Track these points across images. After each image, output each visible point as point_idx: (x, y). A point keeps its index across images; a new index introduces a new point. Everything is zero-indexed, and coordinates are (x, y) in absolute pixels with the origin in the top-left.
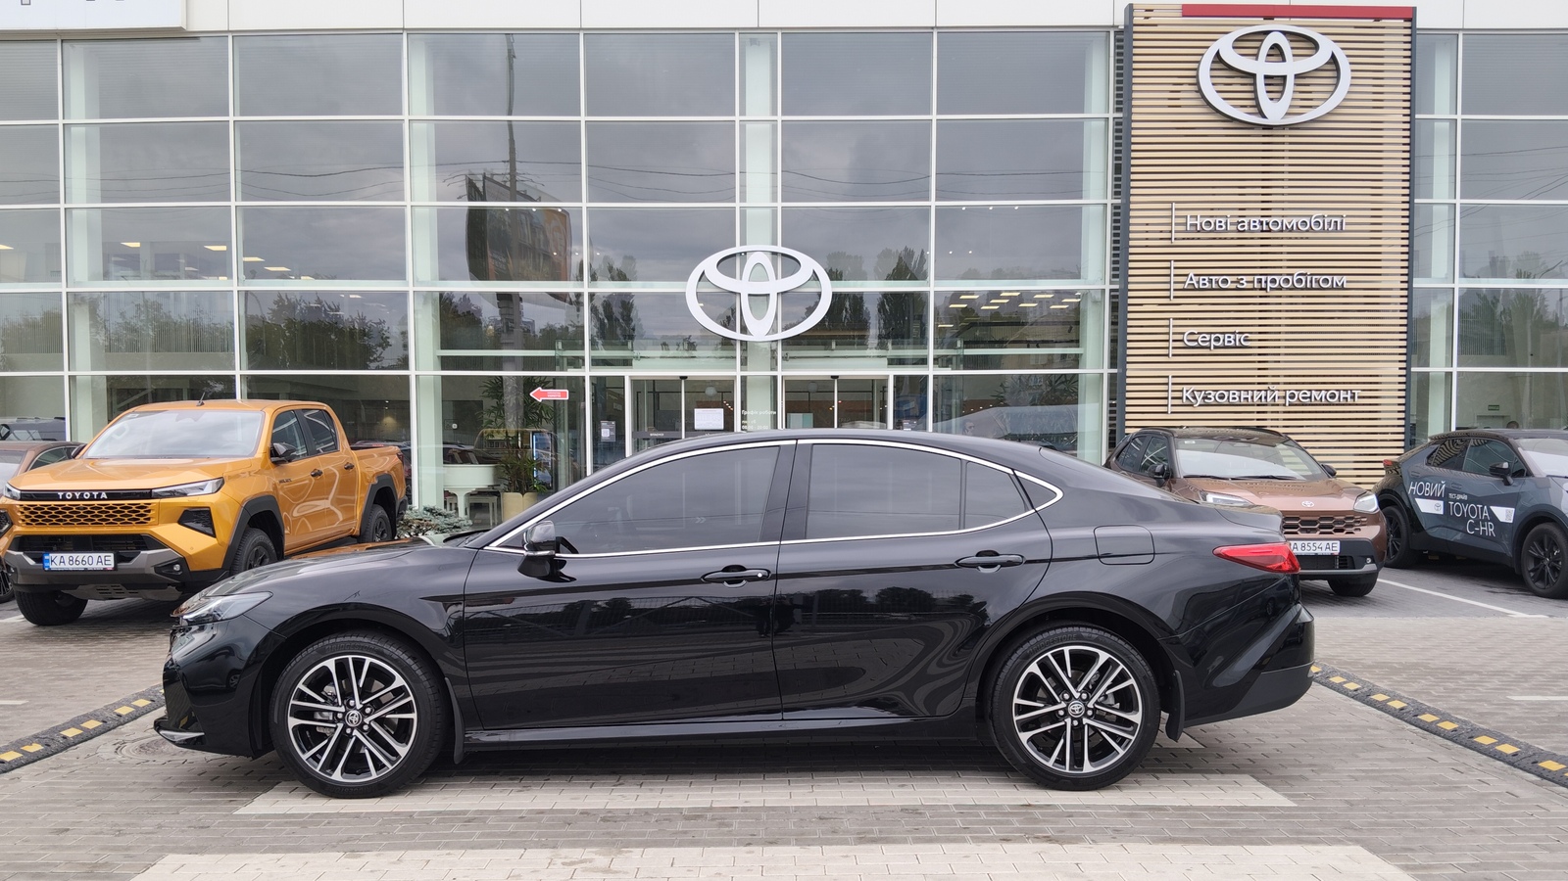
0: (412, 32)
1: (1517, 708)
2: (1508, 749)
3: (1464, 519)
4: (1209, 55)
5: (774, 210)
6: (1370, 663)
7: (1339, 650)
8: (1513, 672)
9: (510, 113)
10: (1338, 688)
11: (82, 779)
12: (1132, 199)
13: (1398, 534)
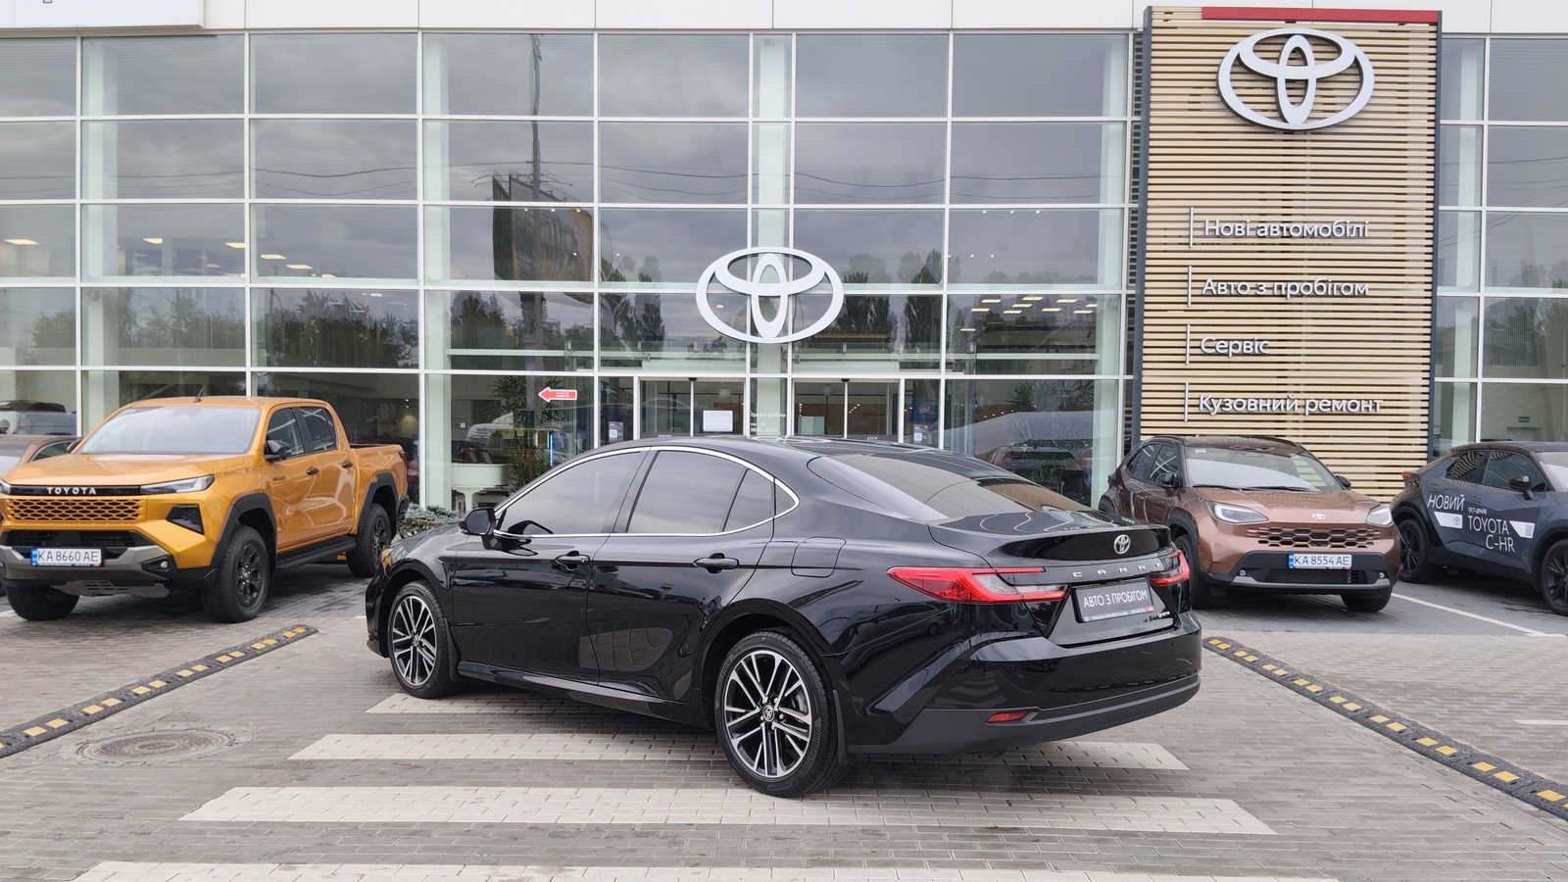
0: (426, 31)
1: (1522, 733)
2: (1506, 777)
3: (1483, 534)
4: (1230, 59)
5: (787, 212)
6: (1375, 682)
7: (1345, 668)
8: (1522, 694)
9: (535, 113)
10: (1338, 709)
11: (36, 780)
12: (1150, 203)
13: (1416, 548)
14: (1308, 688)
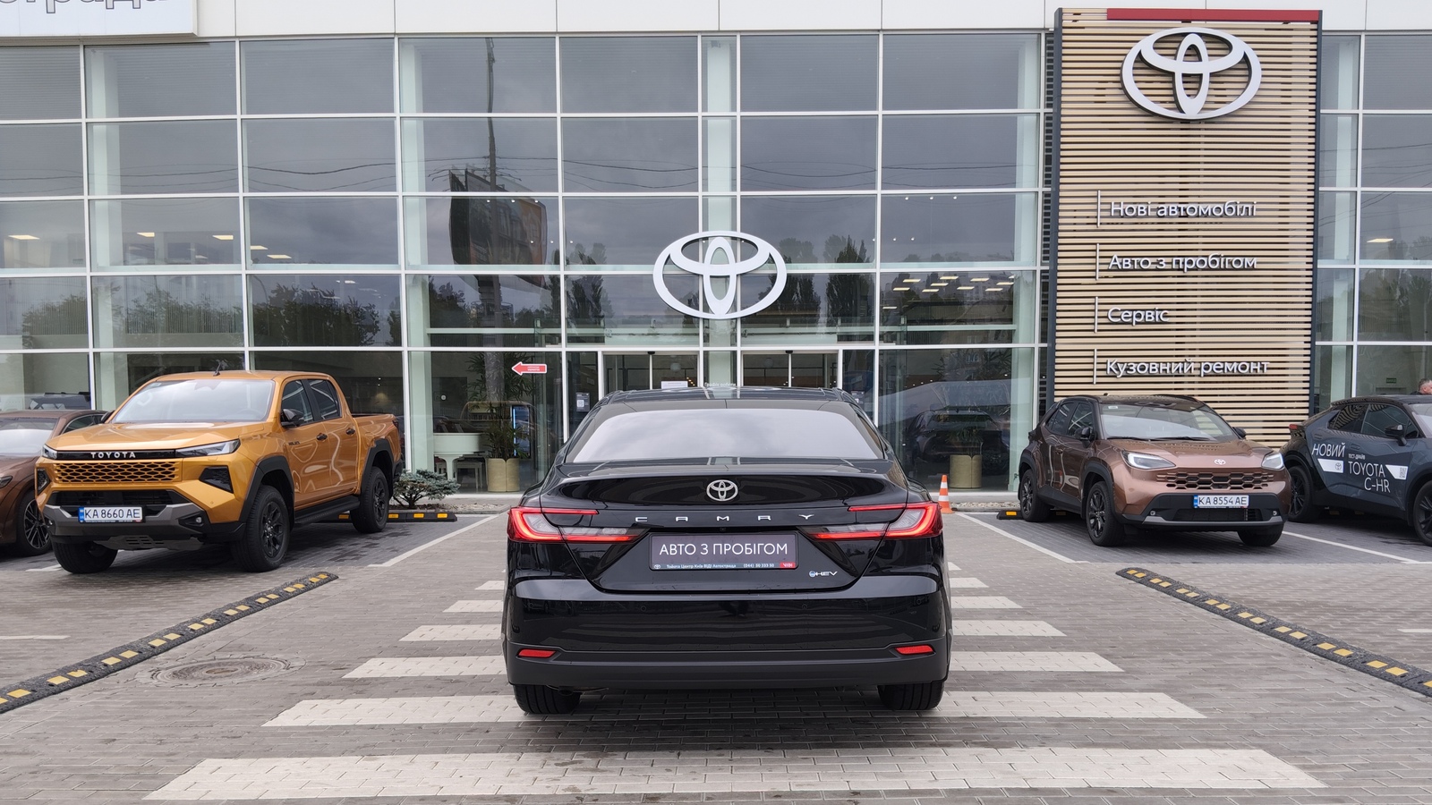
0: (402, 36)
1: (1407, 639)
2: (1397, 672)
3: (1363, 476)
4: (1132, 55)
5: (734, 199)
6: (1275, 601)
7: (1247, 591)
8: (1403, 609)
9: (490, 111)
10: (1245, 622)
11: (123, 699)
12: (1062, 187)
13: (1302, 491)
14: (1218, 606)
